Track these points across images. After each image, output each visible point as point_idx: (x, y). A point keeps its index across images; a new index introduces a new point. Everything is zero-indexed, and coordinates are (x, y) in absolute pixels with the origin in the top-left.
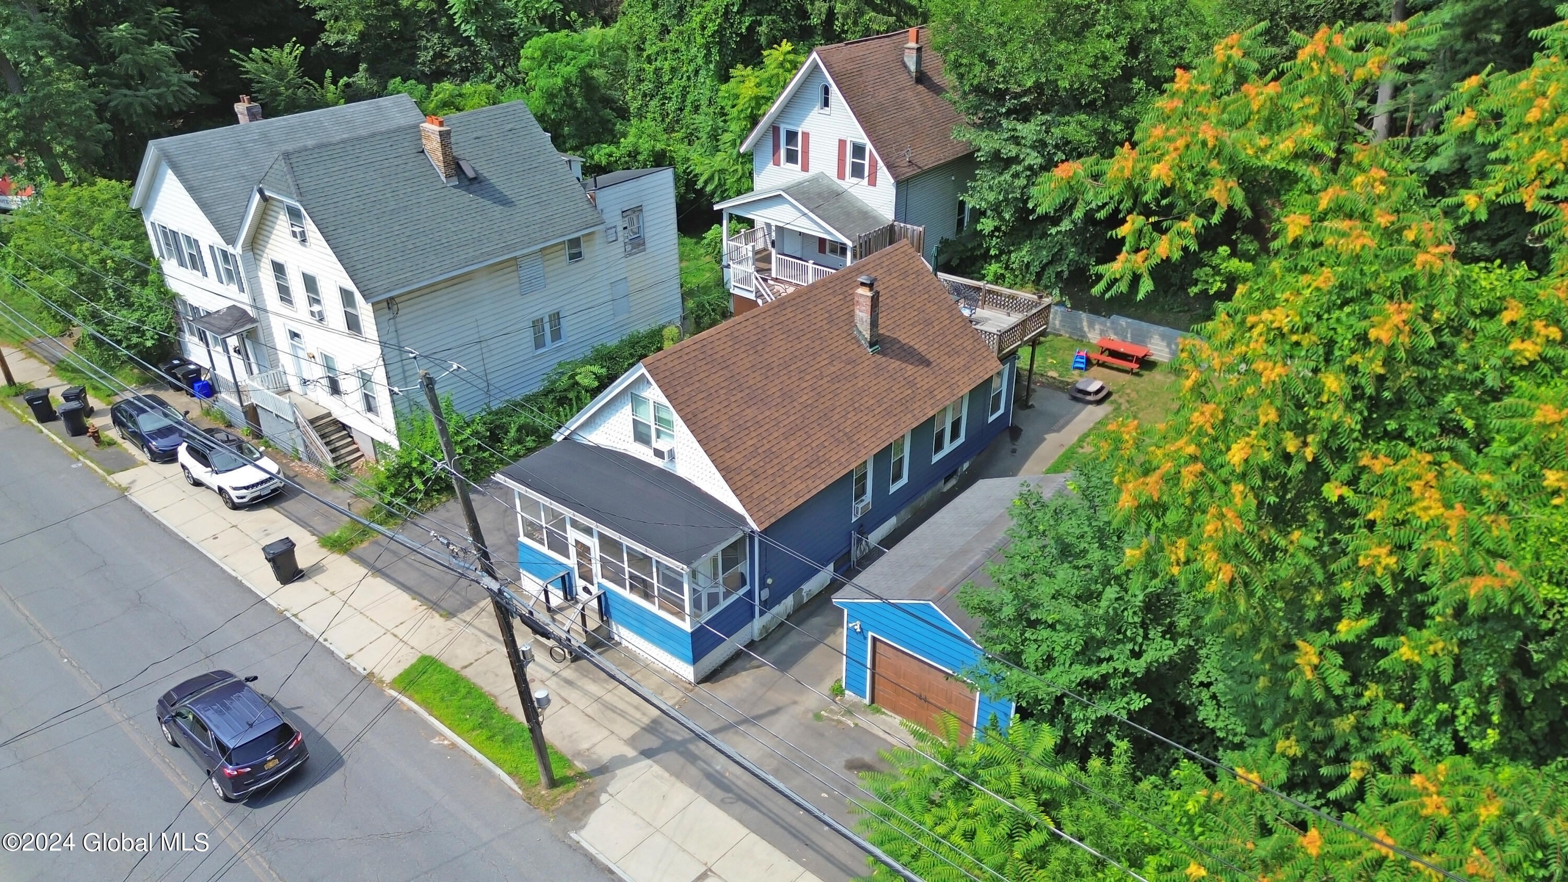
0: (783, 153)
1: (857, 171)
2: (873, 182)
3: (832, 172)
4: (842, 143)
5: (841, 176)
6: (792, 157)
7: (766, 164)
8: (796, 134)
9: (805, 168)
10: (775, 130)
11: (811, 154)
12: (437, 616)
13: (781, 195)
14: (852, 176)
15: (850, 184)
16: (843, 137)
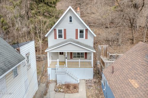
0: (57, 36)
1: (82, 36)
2: (86, 38)
3: (74, 38)
4: (77, 30)
5: (77, 38)
6: (60, 36)
7: (52, 39)
8: (61, 30)
9: (65, 38)
10: (55, 30)
11: (67, 34)
13: (70, 43)
14: (80, 38)
15: (79, 40)
16: (77, 29)
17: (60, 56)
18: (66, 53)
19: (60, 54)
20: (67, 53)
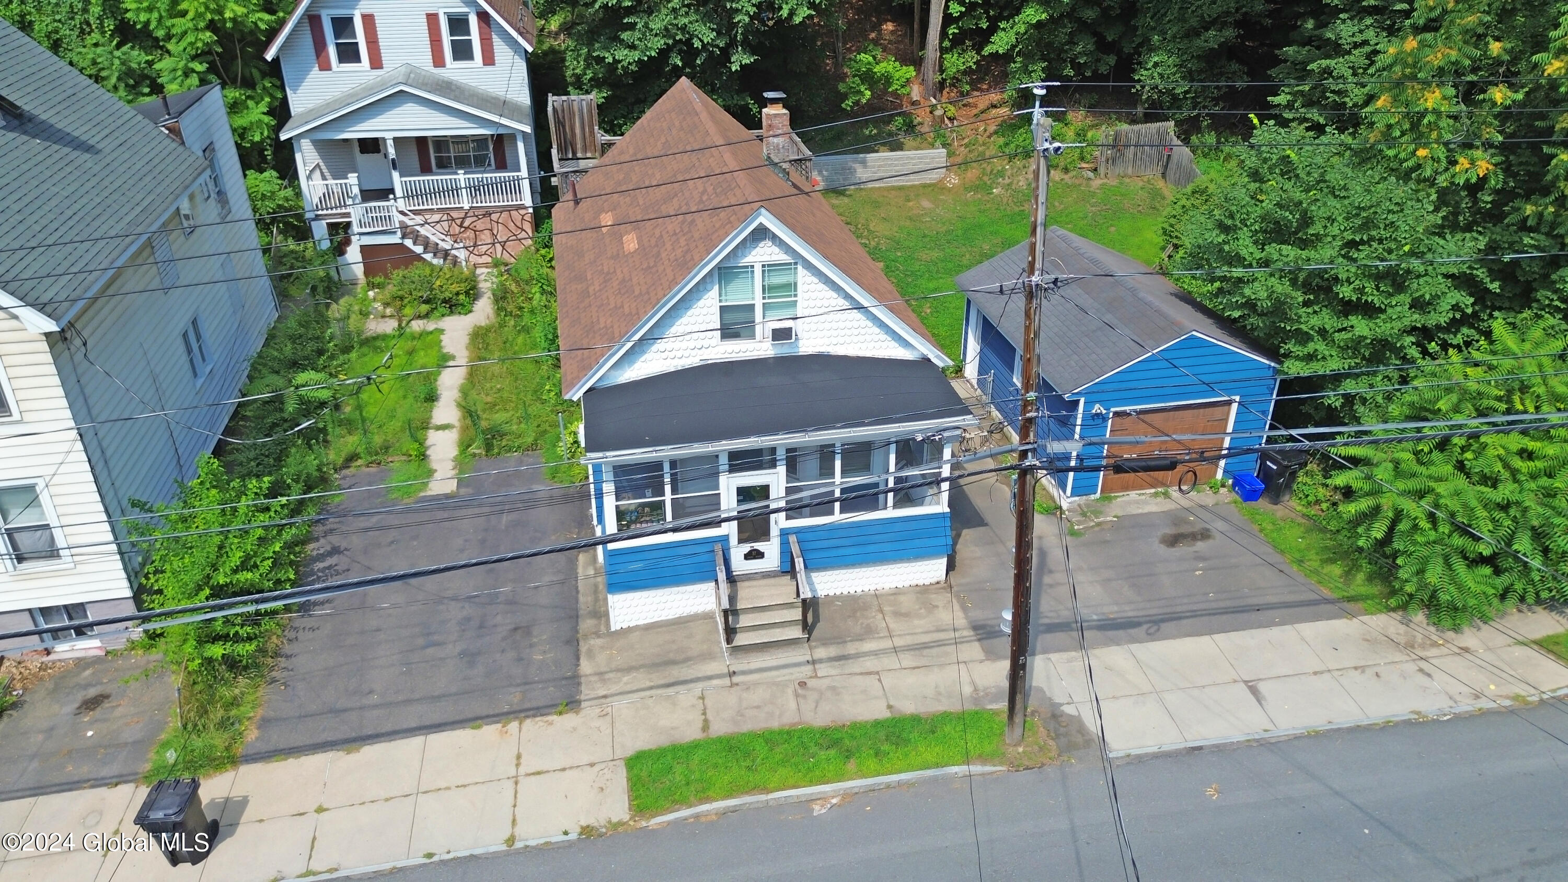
0: (332, 51)
1: (462, 51)
2: (489, 60)
3: (424, 60)
4: (432, 19)
5: (438, 61)
6: (349, 54)
7: (307, 71)
8: (349, 20)
9: (376, 63)
10: (313, 19)
11: (382, 43)
12: (554, 718)
13: (401, 91)
14: (455, 59)
15: (454, 70)
16: (432, 11)
17: (362, 159)
18: (390, 143)
19: (362, 152)
20: (395, 140)
